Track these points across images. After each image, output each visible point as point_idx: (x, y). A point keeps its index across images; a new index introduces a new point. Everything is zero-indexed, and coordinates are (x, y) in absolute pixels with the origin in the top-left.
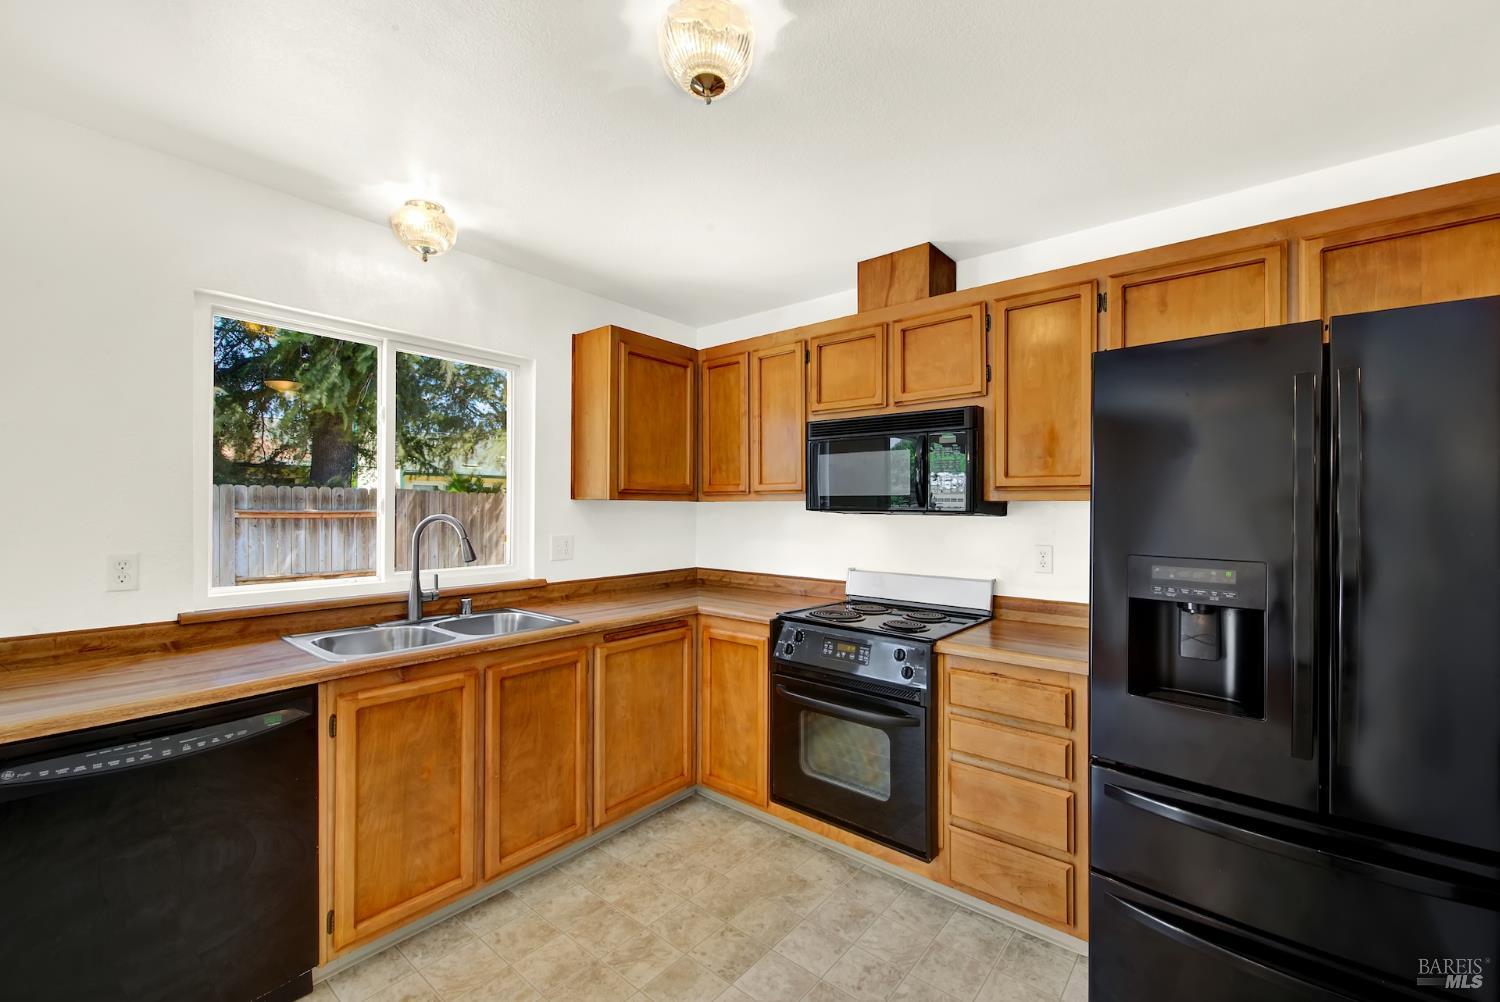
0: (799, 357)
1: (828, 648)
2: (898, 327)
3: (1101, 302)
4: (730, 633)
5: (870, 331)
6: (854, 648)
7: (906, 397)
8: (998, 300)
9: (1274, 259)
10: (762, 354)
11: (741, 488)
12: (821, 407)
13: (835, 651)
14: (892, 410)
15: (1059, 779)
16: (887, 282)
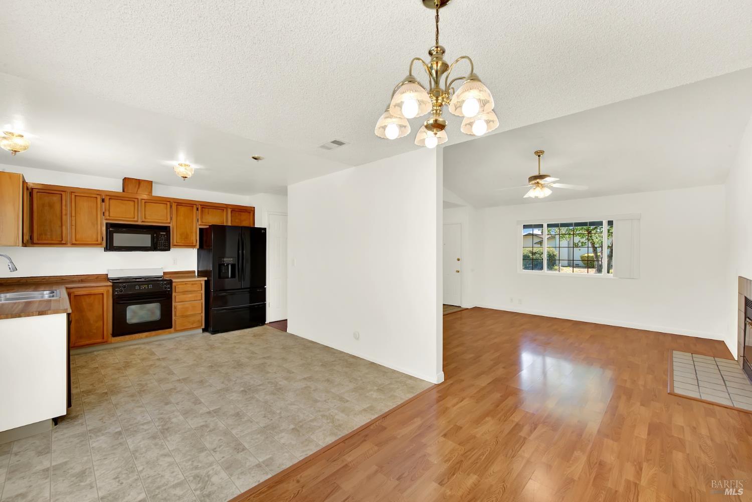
0: (99, 200)
1: (137, 287)
2: (143, 201)
3: (197, 209)
4: (88, 292)
5: (134, 200)
6: (146, 286)
7: (146, 220)
8: (175, 202)
9: (225, 210)
10: (76, 194)
11: (63, 242)
12: (110, 218)
13: (140, 287)
14: (139, 223)
15: (200, 300)
16: (137, 186)
